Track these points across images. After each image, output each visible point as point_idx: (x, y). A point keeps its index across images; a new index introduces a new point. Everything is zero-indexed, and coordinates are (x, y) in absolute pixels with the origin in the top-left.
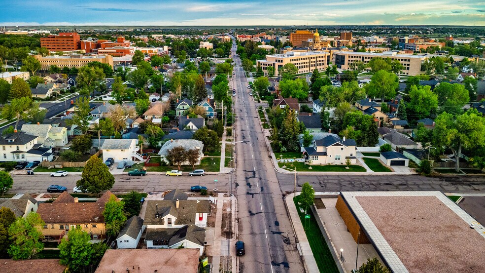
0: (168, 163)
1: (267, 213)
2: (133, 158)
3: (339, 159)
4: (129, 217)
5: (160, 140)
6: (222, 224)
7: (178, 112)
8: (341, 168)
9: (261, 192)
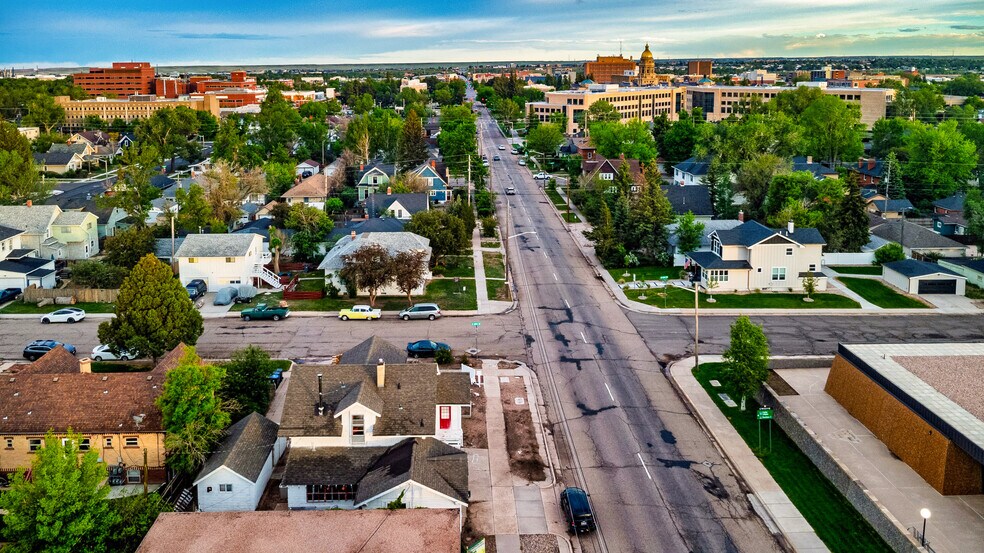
0: (343, 290)
1: (629, 407)
2: (255, 279)
3: (782, 278)
4: (236, 417)
5: (323, 239)
6: (508, 440)
7: (361, 192)
8: (791, 299)
9: (598, 357)
